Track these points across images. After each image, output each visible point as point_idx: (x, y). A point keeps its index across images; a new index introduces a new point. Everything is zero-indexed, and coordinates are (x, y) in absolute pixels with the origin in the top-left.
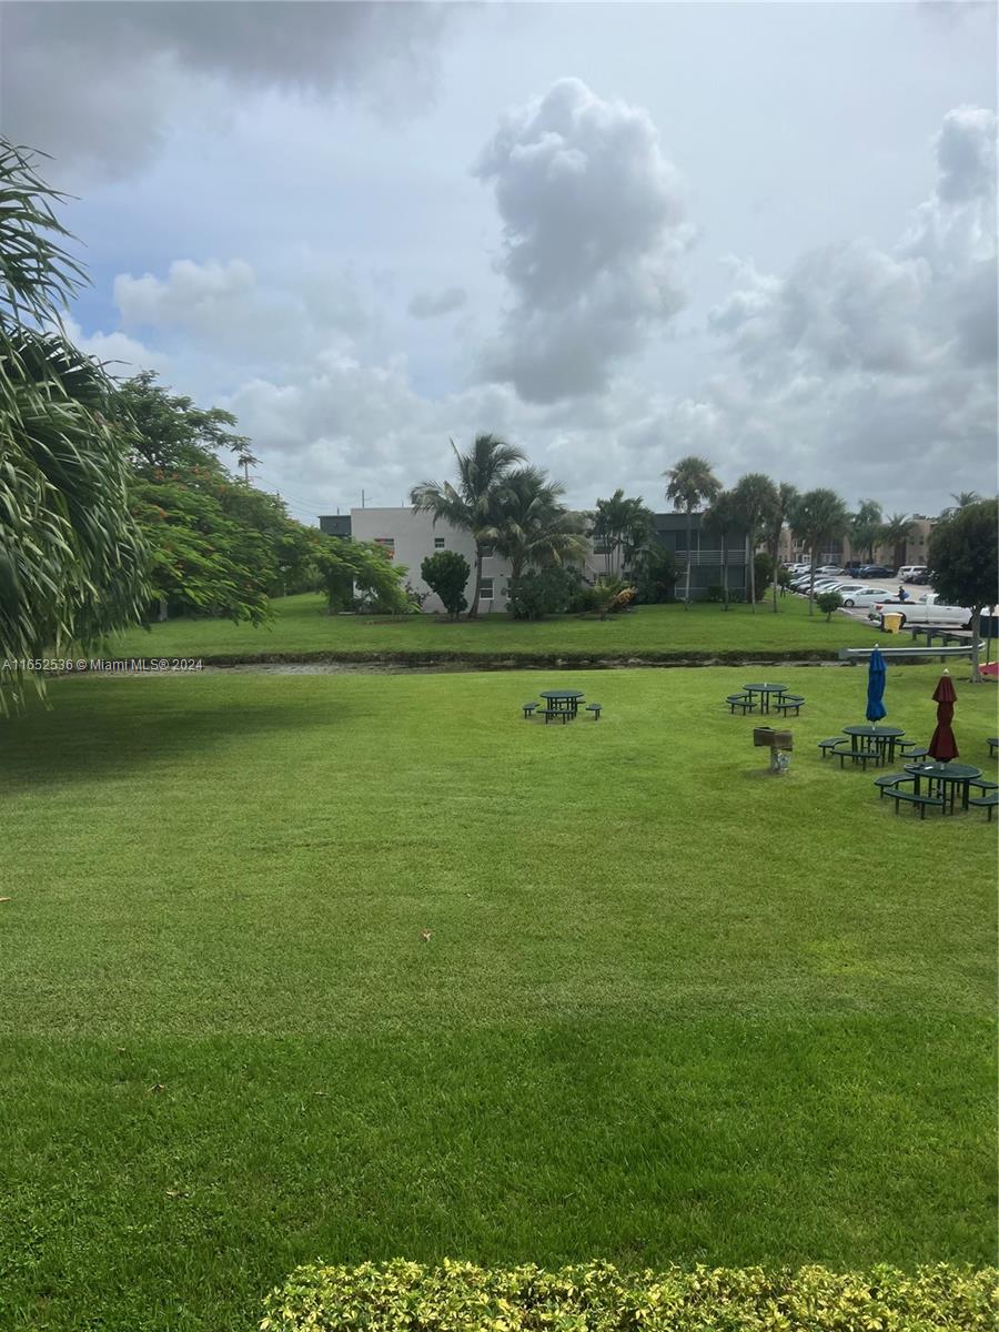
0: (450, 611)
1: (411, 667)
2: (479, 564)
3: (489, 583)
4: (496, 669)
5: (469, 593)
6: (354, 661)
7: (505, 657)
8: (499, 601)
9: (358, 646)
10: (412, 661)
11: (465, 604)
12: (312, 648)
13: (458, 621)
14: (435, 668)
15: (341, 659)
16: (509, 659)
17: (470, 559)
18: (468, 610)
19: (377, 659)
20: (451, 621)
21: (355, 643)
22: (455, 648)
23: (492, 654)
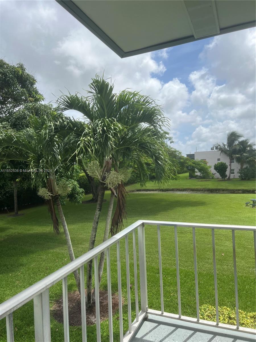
0: (222, 178)
1: (212, 192)
2: (230, 165)
3: (233, 170)
4: (236, 193)
5: (228, 173)
6: (196, 191)
7: (239, 190)
8: (237, 175)
9: (197, 187)
10: (211, 191)
11: (227, 176)
12: (185, 187)
13: (225, 180)
14: (219, 193)
15: (193, 190)
16: (240, 191)
17: (228, 164)
18: (227, 178)
19: (202, 190)
20: (223, 181)
21: (196, 186)
22: (224, 188)
23: (235, 189)
